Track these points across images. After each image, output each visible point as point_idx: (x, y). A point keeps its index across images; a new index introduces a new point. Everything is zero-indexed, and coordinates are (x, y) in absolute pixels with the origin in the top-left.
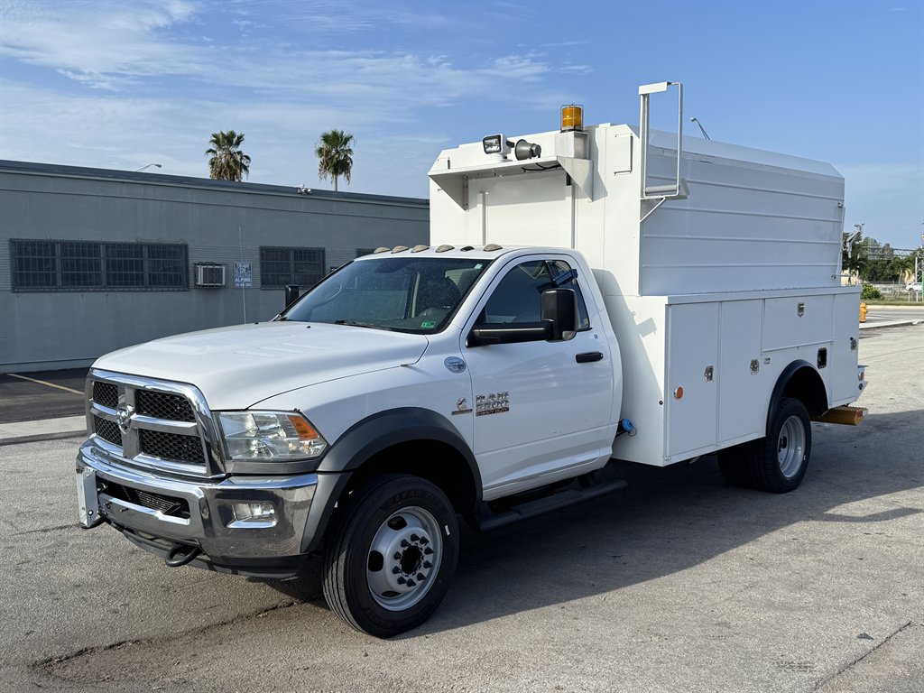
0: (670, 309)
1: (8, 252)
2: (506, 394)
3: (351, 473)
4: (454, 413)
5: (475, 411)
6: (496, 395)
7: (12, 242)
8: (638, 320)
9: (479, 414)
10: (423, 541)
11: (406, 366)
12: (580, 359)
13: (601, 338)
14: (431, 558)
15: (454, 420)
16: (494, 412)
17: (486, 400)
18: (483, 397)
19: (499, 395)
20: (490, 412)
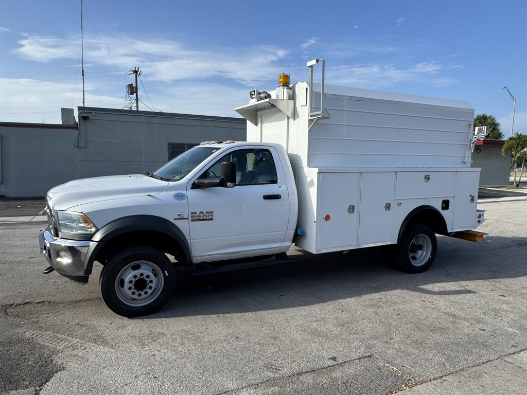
0: (321, 175)
1: (167, 147)
2: (212, 212)
3: (104, 243)
4: (175, 219)
5: (190, 220)
6: (205, 213)
7: (169, 143)
8: (308, 180)
9: (192, 220)
10: (148, 277)
11: (150, 195)
12: (266, 197)
13: (283, 187)
14: (153, 285)
15: (176, 223)
16: (203, 220)
17: (197, 214)
18: (196, 213)
19: (207, 212)
20: (200, 220)
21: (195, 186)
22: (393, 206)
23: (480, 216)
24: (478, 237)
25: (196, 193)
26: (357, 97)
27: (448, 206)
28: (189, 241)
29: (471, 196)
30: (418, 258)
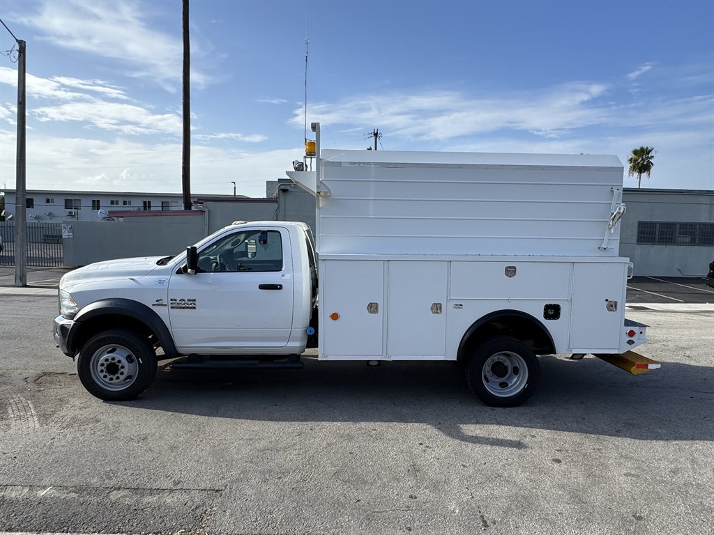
0: (324, 263)
2: (194, 300)
4: (153, 305)
5: (170, 306)
6: (186, 300)
9: (172, 308)
10: (119, 361)
11: (132, 279)
12: (263, 287)
13: (288, 276)
14: (126, 371)
15: (154, 309)
16: (184, 308)
17: (178, 301)
18: (175, 300)
19: (188, 300)
20: (181, 308)
21: (179, 272)
22: (447, 307)
23: (632, 334)
24: (635, 367)
25: (181, 278)
26: (390, 163)
27: (559, 314)
28: (170, 330)
29: (607, 300)
30: (510, 385)
